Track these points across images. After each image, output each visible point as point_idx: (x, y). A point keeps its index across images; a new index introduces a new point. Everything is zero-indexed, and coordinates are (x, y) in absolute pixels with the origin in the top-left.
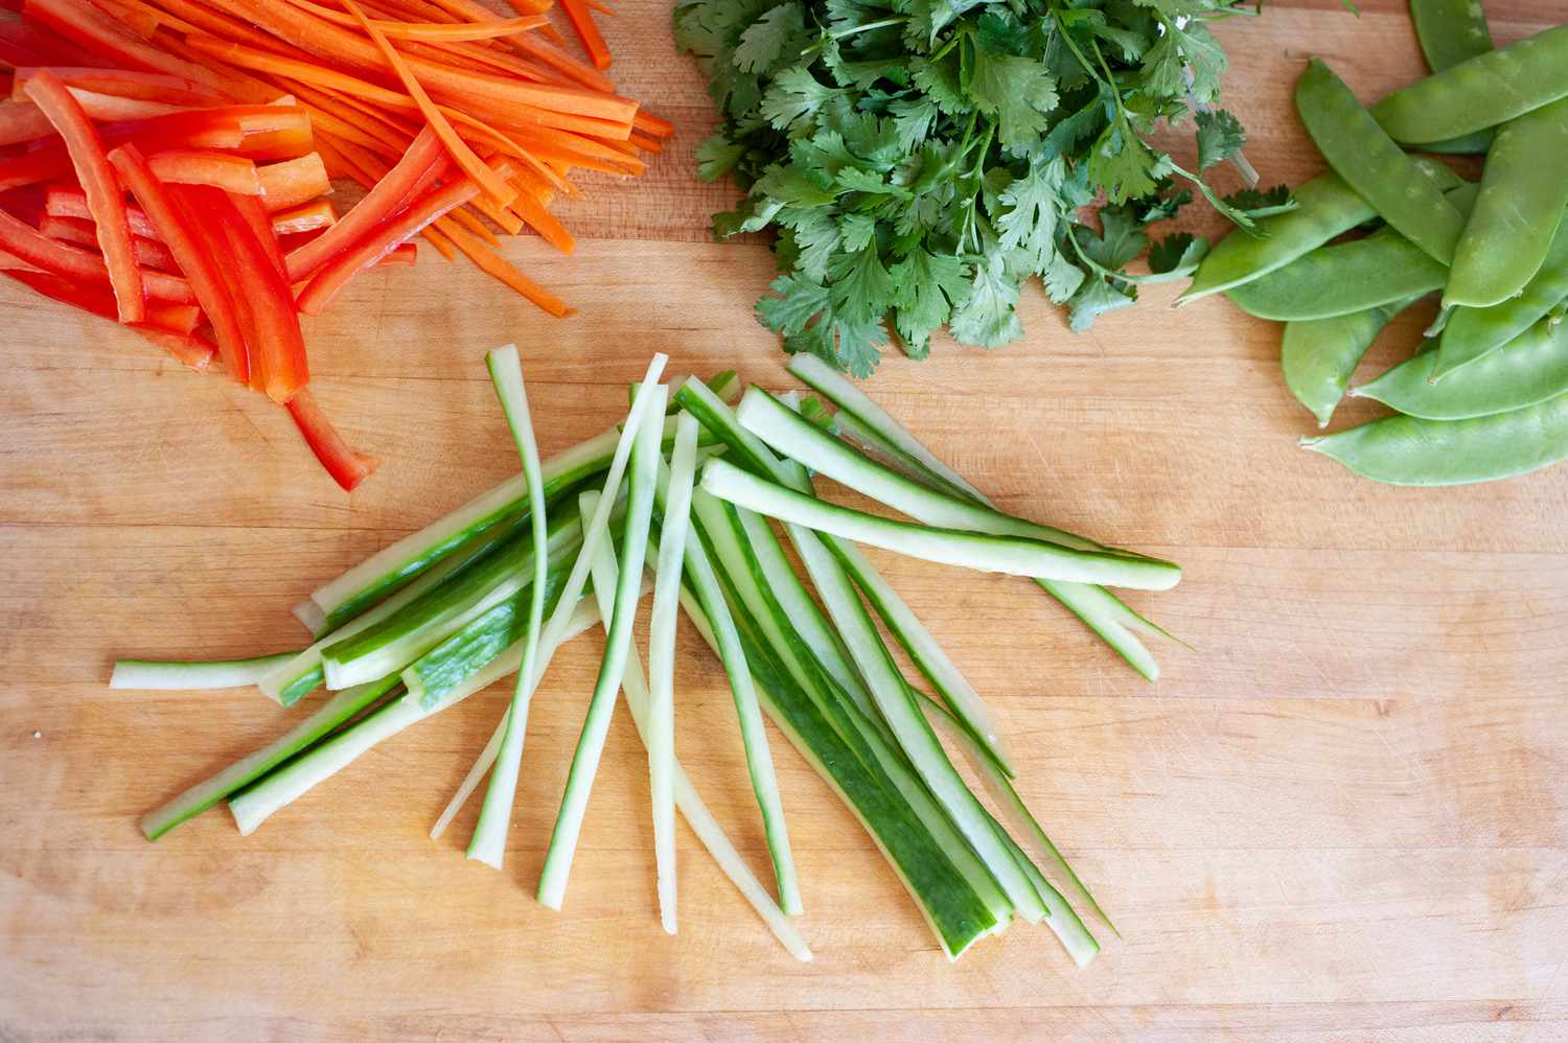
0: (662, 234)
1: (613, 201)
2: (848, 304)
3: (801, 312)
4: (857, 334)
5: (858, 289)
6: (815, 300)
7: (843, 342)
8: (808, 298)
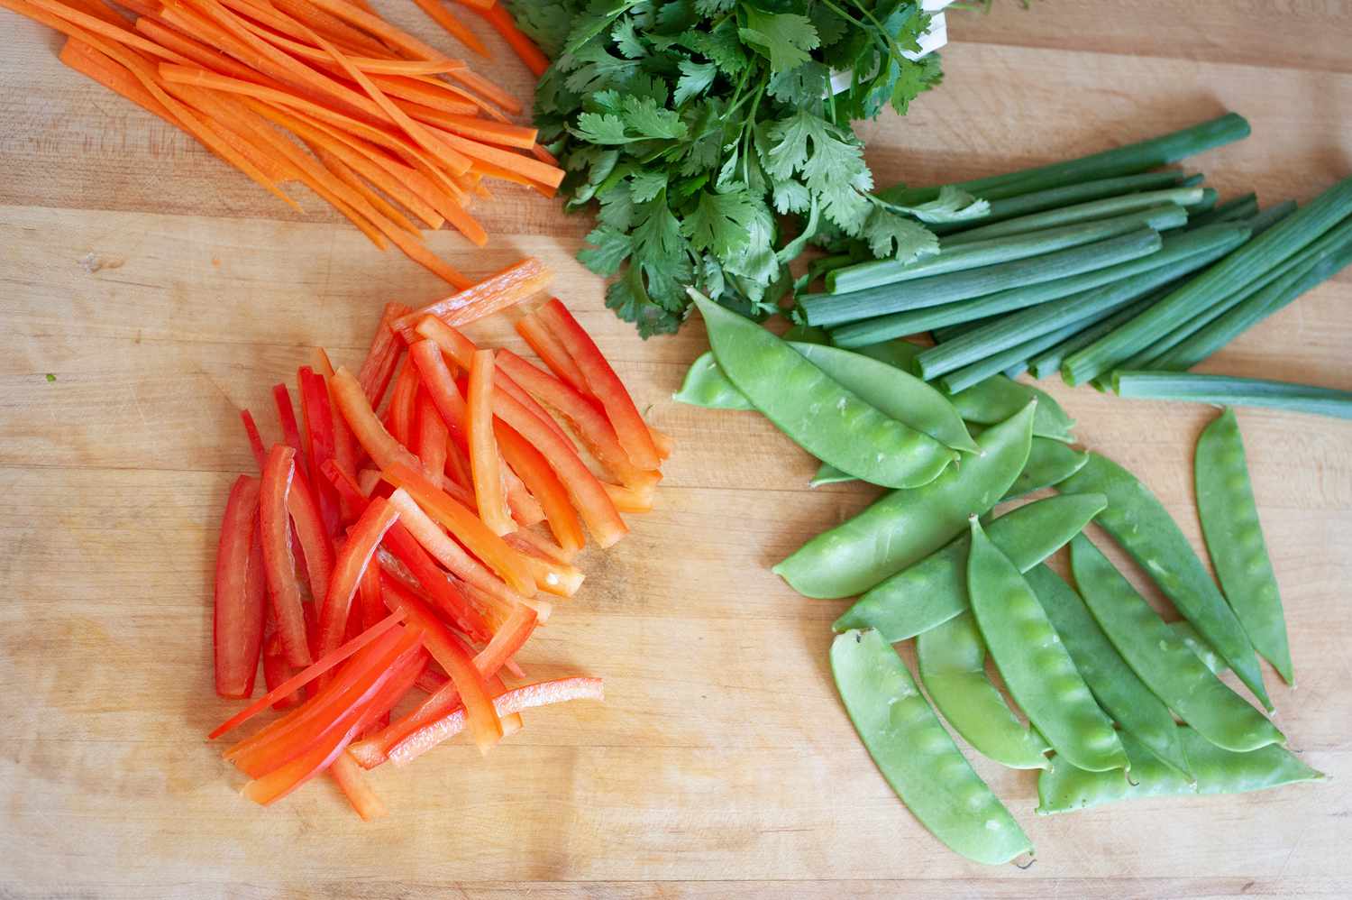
2: (645, 246)
3: (614, 257)
4: (663, 272)
5: (654, 233)
6: (624, 246)
7: (652, 280)
8: (619, 245)
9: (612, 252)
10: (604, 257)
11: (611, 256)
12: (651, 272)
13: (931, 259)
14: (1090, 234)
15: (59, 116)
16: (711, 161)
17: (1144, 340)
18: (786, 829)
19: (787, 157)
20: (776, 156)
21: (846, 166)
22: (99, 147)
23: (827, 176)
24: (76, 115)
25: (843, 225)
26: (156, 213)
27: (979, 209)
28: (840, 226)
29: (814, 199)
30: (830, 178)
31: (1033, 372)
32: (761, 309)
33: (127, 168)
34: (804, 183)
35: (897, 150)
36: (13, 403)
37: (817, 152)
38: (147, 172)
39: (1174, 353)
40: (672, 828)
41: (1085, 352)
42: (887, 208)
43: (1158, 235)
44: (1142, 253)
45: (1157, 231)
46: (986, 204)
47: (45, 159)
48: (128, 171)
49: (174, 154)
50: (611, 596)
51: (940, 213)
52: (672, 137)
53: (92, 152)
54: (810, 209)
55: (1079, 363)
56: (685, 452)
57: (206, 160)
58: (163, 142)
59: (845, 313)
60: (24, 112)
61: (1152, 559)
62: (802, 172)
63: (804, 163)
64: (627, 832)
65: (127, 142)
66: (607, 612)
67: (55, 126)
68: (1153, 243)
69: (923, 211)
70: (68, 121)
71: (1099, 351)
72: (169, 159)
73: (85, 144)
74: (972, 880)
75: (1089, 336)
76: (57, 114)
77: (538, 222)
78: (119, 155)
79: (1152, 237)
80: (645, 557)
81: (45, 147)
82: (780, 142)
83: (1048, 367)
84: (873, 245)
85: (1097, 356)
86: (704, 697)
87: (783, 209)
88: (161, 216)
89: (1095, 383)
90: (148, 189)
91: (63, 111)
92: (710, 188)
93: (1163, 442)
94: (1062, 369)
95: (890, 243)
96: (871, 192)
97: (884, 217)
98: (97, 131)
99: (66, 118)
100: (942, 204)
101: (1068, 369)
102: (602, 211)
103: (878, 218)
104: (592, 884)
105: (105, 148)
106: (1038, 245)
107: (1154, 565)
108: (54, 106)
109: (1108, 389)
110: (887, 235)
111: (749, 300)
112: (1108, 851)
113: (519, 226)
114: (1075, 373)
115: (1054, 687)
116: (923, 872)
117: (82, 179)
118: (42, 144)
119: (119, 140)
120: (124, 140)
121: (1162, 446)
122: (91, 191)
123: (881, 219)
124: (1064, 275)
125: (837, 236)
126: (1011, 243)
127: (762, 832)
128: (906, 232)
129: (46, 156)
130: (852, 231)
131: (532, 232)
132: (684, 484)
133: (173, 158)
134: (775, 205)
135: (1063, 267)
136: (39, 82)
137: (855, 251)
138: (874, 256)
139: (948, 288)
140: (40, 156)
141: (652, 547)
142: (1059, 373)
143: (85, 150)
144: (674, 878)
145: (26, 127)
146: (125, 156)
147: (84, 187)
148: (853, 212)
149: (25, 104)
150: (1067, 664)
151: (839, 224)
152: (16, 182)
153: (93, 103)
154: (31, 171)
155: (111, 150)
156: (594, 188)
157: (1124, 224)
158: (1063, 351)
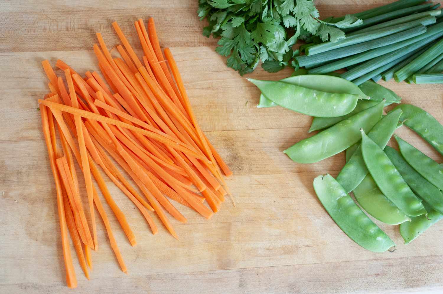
0: (210, 44)
1: (195, 36)
2: (239, 44)
3: (228, 49)
4: (246, 51)
5: (242, 39)
6: (231, 44)
7: (242, 55)
8: (229, 44)
9: (227, 47)
10: (225, 49)
11: (227, 48)
12: (242, 52)
13: (343, 41)
14: (401, 28)
15: (35, 21)
16: (259, 10)
17: (423, 64)
18: (307, 246)
19: (287, 7)
20: (283, 7)
21: (309, 8)
22: (49, 30)
23: (302, 13)
24: (40, 20)
25: (311, 31)
26: (70, 50)
27: (359, 22)
28: (310, 32)
29: (298, 22)
30: (303, 13)
31: (384, 79)
32: (282, 64)
33: (59, 36)
34: (294, 16)
35: (328, 6)
36: (26, 119)
37: (298, 4)
38: (66, 37)
39: (435, 67)
40: (267, 248)
41: (402, 69)
42: (325, 24)
43: (425, 27)
44: (420, 34)
45: (425, 26)
46: (361, 21)
47: (31, 36)
48: (59, 37)
49: (74, 30)
50: (239, 169)
51: (345, 25)
52: (245, 3)
53: (47, 32)
54: (297, 25)
55: (400, 74)
56: (261, 117)
57: (85, 31)
58: (71, 26)
59: (312, 61)
60: (22, 21)
61: (433, 141)
62: (293, 12)
63: (293, 8)
64: (251, 250)
65: (58, 27)
66: (237, 174)
67: (33, 24)
68: (424, 29)
69: (339, 24)
70: (38, 22)
71: (407, 68)
72: (73, 32)
73: (44, 29)
74: (377, 259)
75: (403, 64)
76: (34, 20)
77: (202, 42)
78: (56, 32)
79: (423, 28)
80: (249, 155)
81: (30, 32)
82: (284, 2)
83: (389, 76)
84: (321, 37)
85: (406, 71)
86: (275, 202)
87: (287, 26)
88: (72, 51)
89: (407, 81)
90: (67, 43)
91: (36, 19)
92: (260, 20)
93: (434, 100)
94: (395, 77)
95: (328, 36)
96: (319, 18)
97: (325, 27)
98: (48, 25)
99: (37, 21)
100: (345, 22)
101: (396, 76)
102: (223, 33)
103: (322, 28)
104: (241, 270)
105: (51, 30)
106: (382, 34)
107: (434, 143)
108: (33, 18)
109: (412, 82)
110: (326, 33)
111: (278, 61)
112: (426, 246)
113: (196, 44)
114: (399, 77)
115: (397, 188)
116: (359, 258)
117: (44, 41)
118: (29, 31)
119: (55, 27)
120: (57, 27)
121: (433, 101)
122: (47, 45)
123: (324, 28)
124: (391, 43)
125: (309, 36)
126: (372, 34)
127: (299, 248)
128: (333, 31)
129: (31, 35)
130: (314, 33)
131: (201, 46)
132: (262, 128)
133: (74, 31)
134: (284, 25)
135: (391, 40)
136: (27, 10)
137: (316, 40)
138: (322, 41)
139: (349, 50)
140: (29, 35)
141: (252, 151)
142: (393, 78)
143: (44, 31)
144: (269, 266)
145: (24, 25)
146: (58, 32)
147: (45, 44)
148: (314, 26)
149: (23, 18)
150: (400, 179)
151: (309, 31)
152: (21, 44)
153: (46, 16)
154: (26, 40)
155: (53, 30)
156: (219, 25)
157: (413, 24)
158: (394, 70)
